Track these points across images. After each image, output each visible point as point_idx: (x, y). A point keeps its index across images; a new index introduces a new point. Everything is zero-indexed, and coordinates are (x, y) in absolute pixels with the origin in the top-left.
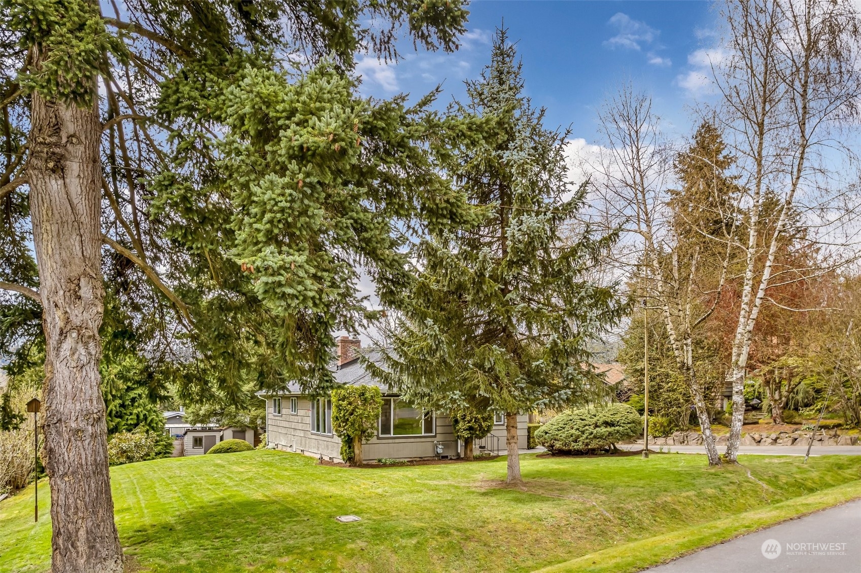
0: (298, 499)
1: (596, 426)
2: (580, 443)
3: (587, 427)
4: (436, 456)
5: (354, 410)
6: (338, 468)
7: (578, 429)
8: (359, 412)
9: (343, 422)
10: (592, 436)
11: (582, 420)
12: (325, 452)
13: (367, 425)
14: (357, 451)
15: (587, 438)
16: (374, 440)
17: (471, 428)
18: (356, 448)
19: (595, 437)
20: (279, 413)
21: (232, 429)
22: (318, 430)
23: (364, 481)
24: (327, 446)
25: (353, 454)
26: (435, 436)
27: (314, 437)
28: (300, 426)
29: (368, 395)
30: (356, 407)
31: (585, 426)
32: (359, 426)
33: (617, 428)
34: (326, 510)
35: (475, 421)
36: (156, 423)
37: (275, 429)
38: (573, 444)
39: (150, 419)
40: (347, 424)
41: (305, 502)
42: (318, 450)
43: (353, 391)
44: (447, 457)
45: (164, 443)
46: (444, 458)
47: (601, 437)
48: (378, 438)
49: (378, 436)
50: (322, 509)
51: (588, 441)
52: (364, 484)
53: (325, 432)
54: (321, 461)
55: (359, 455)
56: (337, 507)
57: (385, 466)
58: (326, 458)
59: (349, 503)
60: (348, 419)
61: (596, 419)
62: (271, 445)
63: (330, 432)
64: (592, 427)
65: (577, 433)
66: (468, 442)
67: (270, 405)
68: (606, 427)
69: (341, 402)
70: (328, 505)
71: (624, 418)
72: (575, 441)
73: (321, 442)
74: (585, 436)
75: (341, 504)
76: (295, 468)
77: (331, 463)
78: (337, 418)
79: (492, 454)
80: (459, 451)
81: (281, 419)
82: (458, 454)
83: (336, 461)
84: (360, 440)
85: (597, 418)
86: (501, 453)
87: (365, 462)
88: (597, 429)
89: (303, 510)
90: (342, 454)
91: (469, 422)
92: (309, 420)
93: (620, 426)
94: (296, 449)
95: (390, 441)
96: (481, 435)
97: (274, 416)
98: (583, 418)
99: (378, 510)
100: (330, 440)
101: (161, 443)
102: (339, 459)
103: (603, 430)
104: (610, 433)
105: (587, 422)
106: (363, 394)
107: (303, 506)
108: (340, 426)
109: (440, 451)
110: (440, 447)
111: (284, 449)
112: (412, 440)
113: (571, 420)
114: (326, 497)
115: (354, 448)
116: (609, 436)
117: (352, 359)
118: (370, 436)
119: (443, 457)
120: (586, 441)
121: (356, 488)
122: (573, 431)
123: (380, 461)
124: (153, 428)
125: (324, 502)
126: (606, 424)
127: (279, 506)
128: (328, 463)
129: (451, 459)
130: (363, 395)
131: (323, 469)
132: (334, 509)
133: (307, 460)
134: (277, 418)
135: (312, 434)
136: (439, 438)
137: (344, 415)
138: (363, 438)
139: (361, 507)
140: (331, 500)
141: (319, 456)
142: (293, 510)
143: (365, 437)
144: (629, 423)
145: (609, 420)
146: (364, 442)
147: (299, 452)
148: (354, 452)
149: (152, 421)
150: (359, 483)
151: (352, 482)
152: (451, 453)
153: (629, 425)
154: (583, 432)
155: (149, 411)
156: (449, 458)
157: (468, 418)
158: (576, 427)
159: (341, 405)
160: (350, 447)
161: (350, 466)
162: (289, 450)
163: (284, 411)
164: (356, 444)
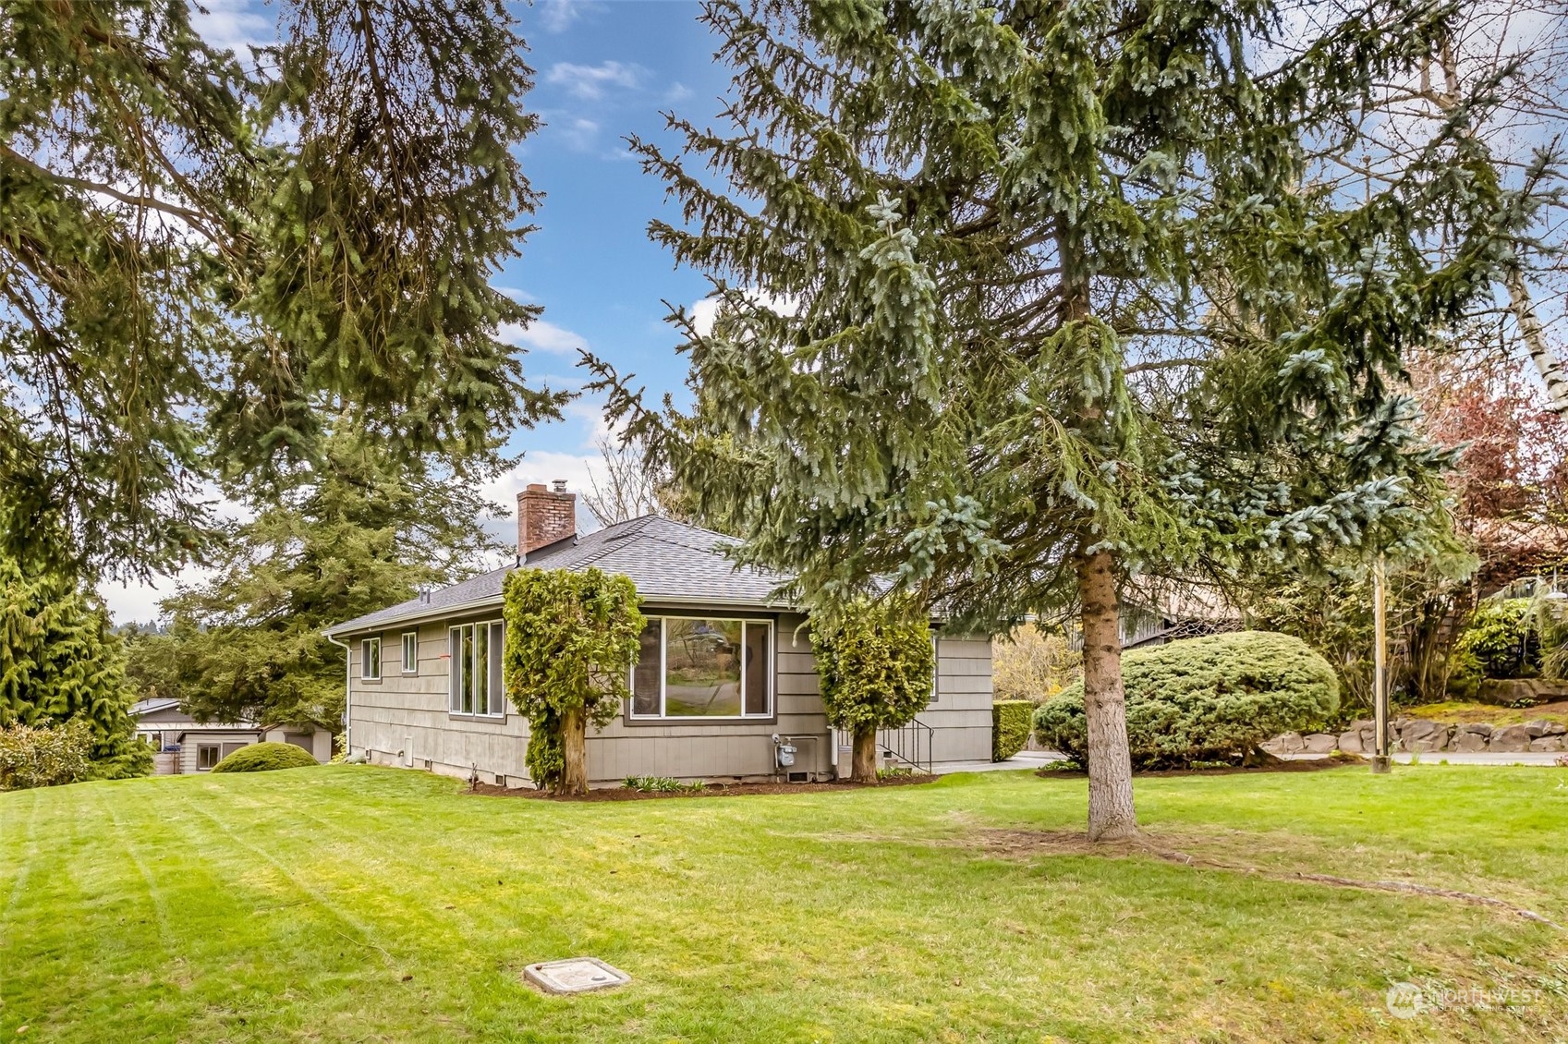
0: (386, 890)
1: (1221, 689)
2: (1181, 736)
3: (1196, 693)
4: (776, 774)
5: (565, 638)
6: (519, 801)
7: (1171, 698)
8: (582, 641)
9: (537, 672)
10: (1212, 716)
11: (1180, 674)
12: (484, 763)
13: (598, 684)
14: (572, 755)
15: (1198, 722)
16: (615, 726)
17: (874, 698)
18: (569, 744)
19: (1220, 719)
20: (376, 674)
21: (285, 728)
22: (468, 707)
23: (603, 833)
24: (491, 747)
25: (560, 762)
26: (774, 722)
27: (456, 725)
28: (423, 702)
29: (605, 596)
30: (572, 629)
31: (1189, 689)
32: (579, 682)
33: (1281, 694)
34: (483, 934)
35: (888, 678)
36: (113, 714)
37: (365, 714)
38: (1158, 738)
39: (96, 704)
40: (545, 677)
41: (409, 901)
42: (467, 758)
43: (562, 586)
44: (803, 776)
45: (130, 757)
46: (798, 779)
47: (1240, 718)
48: (628, 723)
49: (625, 717)
50: (468, 930)
51: (1201, 728)
52: (607, 842)
53: (485, 711)
54: (476, 786)
55: (579, 766)
56: (525, 921)
57: (647, 793)
58: (489, 780)
59: (568, 908)
60: (548, 665)
61: (1216, 671)
62: (357, 754)
63: (497, 709)
64: (1210, 691)
65: (1169, 708)
66: (862, 734)
67: (354, 660)
68: (1248, 692)
69: (529, 616)
70: (490, 913)
71: (1296, 668)
72: (1166, 730)
73: (474, 738)
74: (1191, 717)
75: (540, 910)
76: (403, 800)
77: (500, 788)
78: (518, 659)
79: (915, 770)
80: (835, 762)
81: (378, 688)
82: (832, 771)
83: (511, 784)
84: (581, 724)
85: (1223, 667)
86: (937, 770)
87: (592, 787)
88: (1226, 697)
89: (393, 936)
90: (530, 761)
91: (871, 681)
92: (445, 685)
93: (1288, 689)
94: (414, 758)
95: (658, 731)
96: (900, 716)
97: (365, 683)
98: (1181, 669)
99: (685, 933)
100: (497, 729)
101: (123, 757)
102: (522, 776)
103: (1244, 699)
104: (1262, 708)
105: (1195, 681)
106: (592, 594)
107: (399, 919)
108: (526, 683)
109: (787, 760)
110: (788, 748)
111: (386, 762)
112: (715, 730)
113: (1144, 675)
114: (484, 883)
115: (563, 745)
116: (1259, 714)
117: (554, 540)
118: (609, 715)
119: (794, 777)
120: (1195, 730)
121: (579, 853)
122: (1155, 705)
123: (631, 782)
124: (104, 723)
125: (475, 903)
126: (1249, 682)
127: (307, 916)
128: (490, 790)
129: (814, 781)
130: (592, 596)
131: (480, 803)
132: (515, 932)
133: (437, 783)
134: (371, 688)
135: (453, 718)
136: (785, 725)
137: (539, 652)
138: (589, 720)
139: (616, 921)
140: (504, 893)
141: (468, 775)
142: (356, 934)
143: (594, 716)
144: (1309, 681)
145: (1256, 672)
146: (591, 730)
147: (420, 766)
148: (563, 756)
149: (101, 709)
150: (587, 838)
151: (566, 834)
152: (816, 767)
153: (1312, 687)
154: (1185, 707)
155: (95, 687)
156: (810, 778)
157: (869, 669)
158: (1163, 692)
159: (529, 624)
160: (552, 743)
161: (551, 796)
162: (396, 762)
163: (386, 670)
164: (571, 735)
